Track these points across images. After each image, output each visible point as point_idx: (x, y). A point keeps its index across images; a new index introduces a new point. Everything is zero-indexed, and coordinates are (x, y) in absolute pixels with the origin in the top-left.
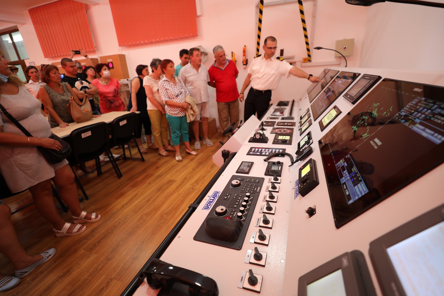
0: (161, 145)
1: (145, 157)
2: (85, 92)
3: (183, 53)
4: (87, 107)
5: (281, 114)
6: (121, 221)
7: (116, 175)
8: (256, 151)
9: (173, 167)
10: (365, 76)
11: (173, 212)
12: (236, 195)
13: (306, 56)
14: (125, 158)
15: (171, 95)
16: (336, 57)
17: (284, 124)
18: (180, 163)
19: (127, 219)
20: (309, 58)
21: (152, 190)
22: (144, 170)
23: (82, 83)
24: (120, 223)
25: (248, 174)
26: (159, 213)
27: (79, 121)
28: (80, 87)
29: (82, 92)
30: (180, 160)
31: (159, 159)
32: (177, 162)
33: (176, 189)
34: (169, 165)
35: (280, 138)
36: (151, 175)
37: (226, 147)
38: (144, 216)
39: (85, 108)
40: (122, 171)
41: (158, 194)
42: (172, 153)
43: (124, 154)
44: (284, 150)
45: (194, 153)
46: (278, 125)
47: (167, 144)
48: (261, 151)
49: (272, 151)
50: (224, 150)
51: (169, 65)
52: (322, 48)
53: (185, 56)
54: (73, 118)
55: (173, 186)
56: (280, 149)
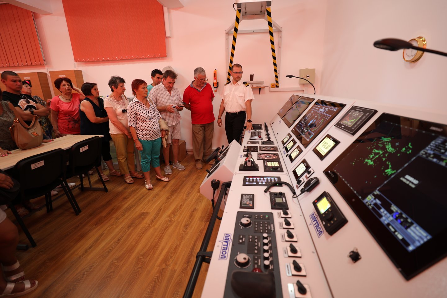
0: (127, 171)
1: (109, 187)
2: (32, 112)
3: (155, 73)
4: (37, 130)
5: (260, 139)
6: (86, 271)
7: (72, 210)
8: (251, 181)
9: (143, 196)
10: (354, 108)
11: (151, 253)
12: (250, 237)
13: (274, 82)
14: (83, 190)
15: (144, 118)
16: (300, 84)
17: (267, 149)
18: (151, 191)
19: (93, 268)
20: (277, 84)
21: (121, 226)
22: (109, 203)
23: (28, 102)
24: (84, 274)
25: (253, 208)
26: (134, 255)
27: (25, 148)
28: (25, 106)
29: (28, 112)
30: (151, 188)
31: (125, 189)
32: (148, 191)
33: (151, 223)
34: (138, 195)
35: (269, 164)
36: (119, 208)
37: (215, 176)
38: (116, 262)
39: (34, 132)
40: (80, 205)
41: (130, 230)
42: (140, 180)
43: (82, 184)
44: (279, 178)
45: (165, 179)
46: (261, 150)
47: (133, 171)
48: (257, 180)
49: (267, 180)
50: (214, 180)
51: (142, 86)
52: (293, 76)
53: (157, 75)
54: (17, 144)
55: (147, 220)
56: (275, 177)
